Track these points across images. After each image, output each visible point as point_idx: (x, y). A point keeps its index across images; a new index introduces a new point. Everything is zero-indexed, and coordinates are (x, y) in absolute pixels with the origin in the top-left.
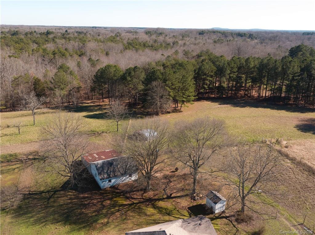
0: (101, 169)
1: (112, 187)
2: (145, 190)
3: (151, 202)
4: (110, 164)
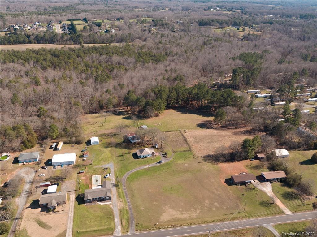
0: (132, 138)
1: (134, 142)
2: (142, 143)
3: (143, 146)
4: (134, 137)
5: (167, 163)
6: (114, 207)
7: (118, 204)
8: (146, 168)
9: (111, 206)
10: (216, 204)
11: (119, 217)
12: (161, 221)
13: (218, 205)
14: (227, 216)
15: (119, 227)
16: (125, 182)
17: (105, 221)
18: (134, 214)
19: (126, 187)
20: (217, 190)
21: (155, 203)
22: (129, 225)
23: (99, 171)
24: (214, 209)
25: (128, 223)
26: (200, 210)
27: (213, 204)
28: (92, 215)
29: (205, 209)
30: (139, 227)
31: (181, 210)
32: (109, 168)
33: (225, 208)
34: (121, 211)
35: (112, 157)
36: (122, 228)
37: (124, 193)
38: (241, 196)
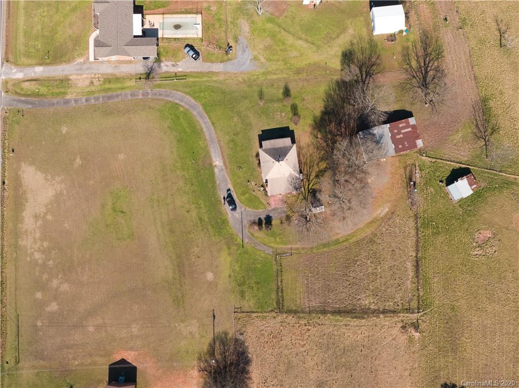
5: (225, 222)
6: (77, 67)
7: (84, 76)
8: (211, 159)
9: (82, 61)
10: (54, 307)
11: (46, 75)
12: (23, 165)
13: (48, 309)
14: (12, 317)
15: (20, 76)
16: (161, 97)
17: (39, 47)
18: (52, 109)
19: (141, 97)
20: (98, 327)
21: (78, 161)
22: (24, 95)
23: (223, 34)
24: (39, 295)
25: (29, 95)
26: (40, 261)
27: (55, 298)
28: (62, 19)
29: (43, 273)
30: (14, 116)
31: (49, 217)
32: (229, 60)
33: (39, 324)
34: (64, 82)
35: (289, 69)
36: (16, 82)
37: (119, 92)
38: (68, 381)
